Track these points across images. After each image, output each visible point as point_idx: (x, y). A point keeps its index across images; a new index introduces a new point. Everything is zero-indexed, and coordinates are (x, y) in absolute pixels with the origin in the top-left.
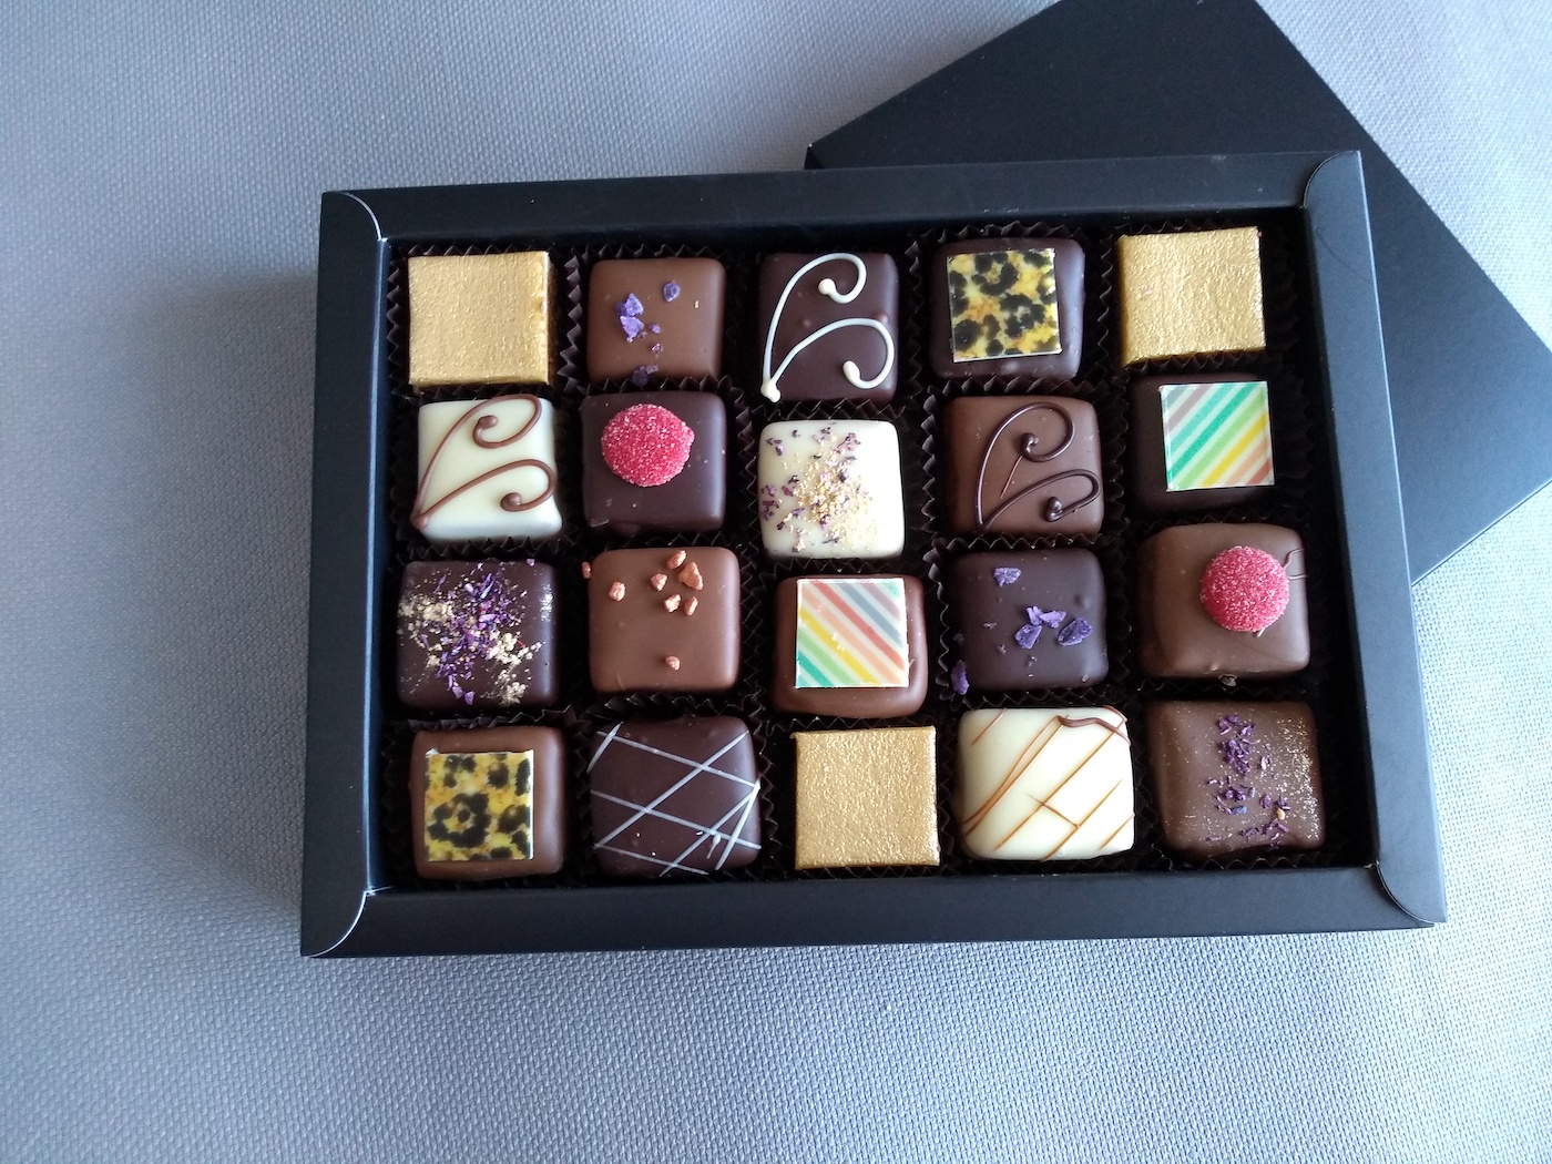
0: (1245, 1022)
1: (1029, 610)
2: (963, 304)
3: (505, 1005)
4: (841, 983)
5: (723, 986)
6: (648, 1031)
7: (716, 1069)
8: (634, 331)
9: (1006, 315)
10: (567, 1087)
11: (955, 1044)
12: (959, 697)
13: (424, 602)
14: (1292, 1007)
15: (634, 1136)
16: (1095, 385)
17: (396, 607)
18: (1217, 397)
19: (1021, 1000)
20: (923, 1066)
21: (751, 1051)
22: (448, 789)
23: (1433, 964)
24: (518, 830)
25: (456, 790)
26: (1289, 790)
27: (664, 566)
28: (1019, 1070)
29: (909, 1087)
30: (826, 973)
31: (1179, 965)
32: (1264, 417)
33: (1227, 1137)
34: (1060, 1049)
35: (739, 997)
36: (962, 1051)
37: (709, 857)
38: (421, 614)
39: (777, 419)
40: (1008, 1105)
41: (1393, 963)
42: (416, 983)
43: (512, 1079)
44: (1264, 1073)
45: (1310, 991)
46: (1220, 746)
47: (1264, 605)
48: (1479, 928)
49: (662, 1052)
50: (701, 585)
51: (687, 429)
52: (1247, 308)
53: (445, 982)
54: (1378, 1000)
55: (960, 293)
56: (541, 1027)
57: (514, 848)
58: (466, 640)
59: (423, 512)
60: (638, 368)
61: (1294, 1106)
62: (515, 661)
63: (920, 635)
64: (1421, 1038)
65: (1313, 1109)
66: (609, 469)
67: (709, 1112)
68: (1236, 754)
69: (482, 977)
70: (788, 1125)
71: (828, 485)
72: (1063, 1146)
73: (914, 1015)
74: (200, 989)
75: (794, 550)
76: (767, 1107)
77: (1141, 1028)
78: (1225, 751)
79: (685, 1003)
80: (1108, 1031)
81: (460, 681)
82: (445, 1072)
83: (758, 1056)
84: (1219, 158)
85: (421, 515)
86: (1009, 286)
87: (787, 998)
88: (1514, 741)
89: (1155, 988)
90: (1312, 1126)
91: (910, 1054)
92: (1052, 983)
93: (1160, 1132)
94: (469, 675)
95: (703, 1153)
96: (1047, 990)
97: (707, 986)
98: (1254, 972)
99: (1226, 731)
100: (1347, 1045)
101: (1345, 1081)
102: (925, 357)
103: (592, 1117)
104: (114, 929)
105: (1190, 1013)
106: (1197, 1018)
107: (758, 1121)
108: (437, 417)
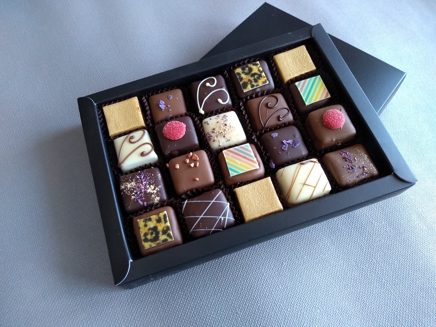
0: (381, 242)
1: (283, 141)
2: (242, 79)
3: (177, 295)
4: (268, 260)
5: (236, 270)
6: (219, 289)
7: (242, 294)
8: (163, 108)
9: (253, 78)
10: (201, 312)
11: (306, 269)
12: (273, 169)
13: (127, 184)
14: (391, 234)
15: (225, 320)
16: (280, 89)
17: (120, 188)
18: (309, 82)
19: (319, 253)
20: (299, 277)
21: (250, 286)
22: (146, 228)
23: (423, 214)
24: (168, 233)
25: (148, 227)
26: (364, 163)
27: (188, 158)
28: (326, 272)
29: (298, 284)
30: (264, 259)
31: (357, 233)
32: (322, 83)
33: (389, 274)
34: (335, 263)
35: (242, 272)
36: (308, 270)
37: (222, 224)
38: (127, 186)
39: (205, 118)
40: (326, 282)
41: (412, 216)
42: (149, 296)
43: (184, 315)
44: (392, 254)
45: (394, 229)
46: (343, 158)
47: (340, 120)
48: (430, 203)
49: (225, 294)
50: (198, 159)
51: (183, 124)
52: (309, 62)
53: (158, 293)
54: (413, 226)
55: (240, 77)
56: (188, 297)
57: (168, 238)
58: (140, 190)
59: (121, 163)
60: (167, 117)
61: (403, 260)
62: (155, 191)
63: (258, 155)
64: (428, 233)
65: (409, 259)
66: (166, 138)
67: (244, 306)
68: (348, 159)
69: (168, 289)
70: (267, 303)
71: (223, 127)
72: (346, 289)
73: (292, 264)
74: (87, 316)
75: (219, 146)
76: (260, 300)
77: (354, 252)
78: (345, 159)
79: (227, 278)
80: (346, 255)
81: (142, 200)
82: (164, 319)
83: (253, 286)
84: (289, 33)
85: (120, 164)
86: (251, 72)
87: (255, 268)
88: (417, 157)
89: (353, 240)
90: (410, 264)
91: (294, 275)
92: (326, 246)
93: (371, 278)
94: (144, 198)
95: (246, 319)
96: (325, 248)
97: (232, 271)
98: (377, 228)
99: (343, 154)
100: (410, 240)
101: (414, 249)
102: (236, 94)
103: (211, 319)
104: (57, 305)
105: (365, 244)
106: (368, 244)
107: (259, 305)
108: (118, 141)
